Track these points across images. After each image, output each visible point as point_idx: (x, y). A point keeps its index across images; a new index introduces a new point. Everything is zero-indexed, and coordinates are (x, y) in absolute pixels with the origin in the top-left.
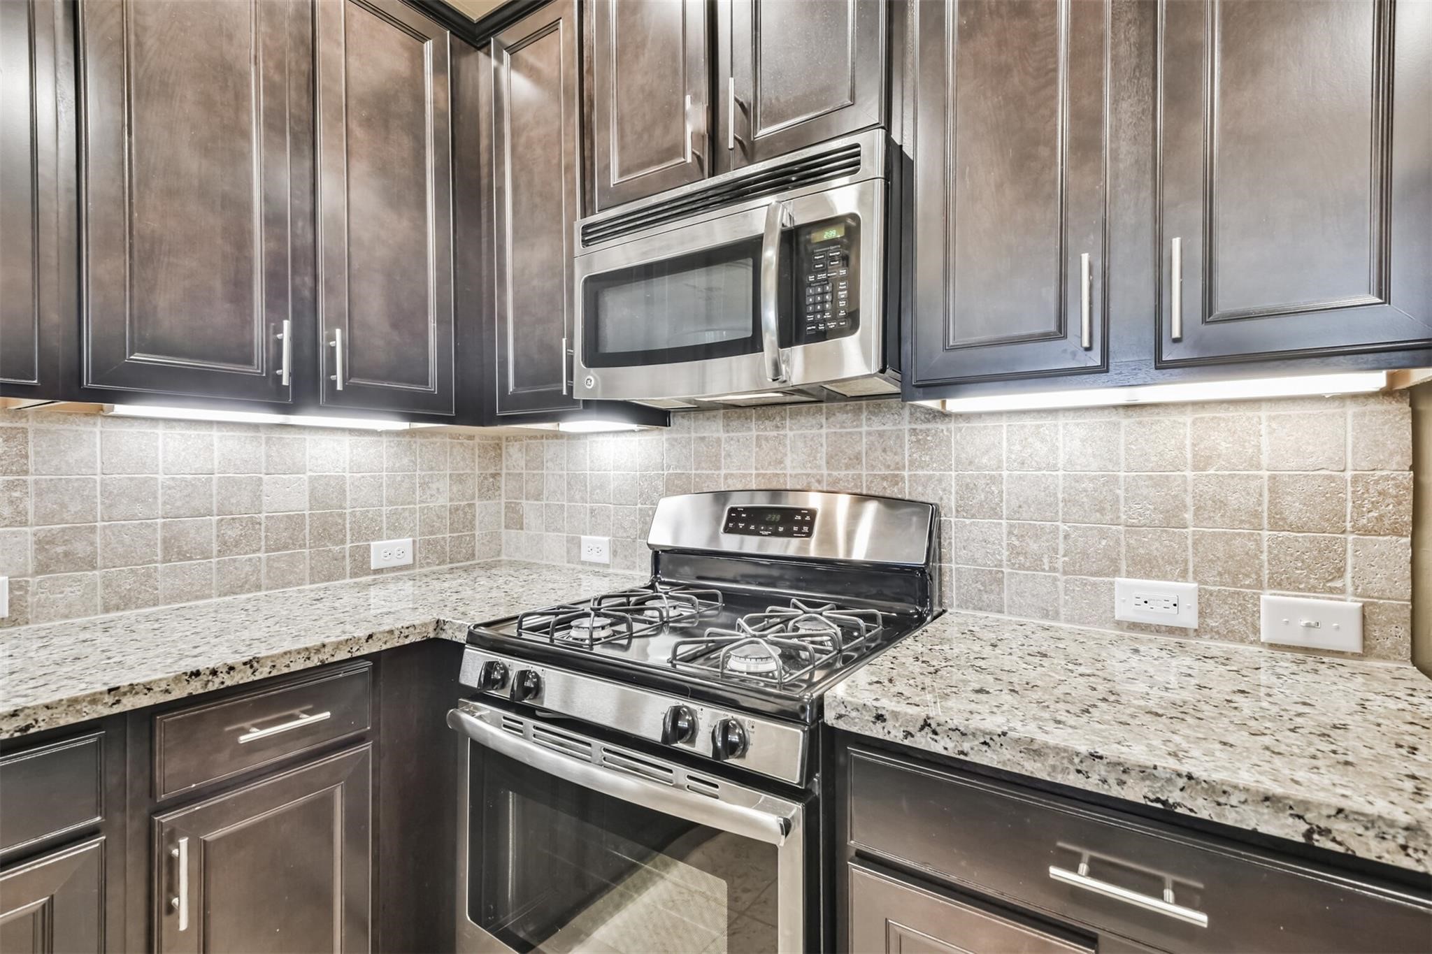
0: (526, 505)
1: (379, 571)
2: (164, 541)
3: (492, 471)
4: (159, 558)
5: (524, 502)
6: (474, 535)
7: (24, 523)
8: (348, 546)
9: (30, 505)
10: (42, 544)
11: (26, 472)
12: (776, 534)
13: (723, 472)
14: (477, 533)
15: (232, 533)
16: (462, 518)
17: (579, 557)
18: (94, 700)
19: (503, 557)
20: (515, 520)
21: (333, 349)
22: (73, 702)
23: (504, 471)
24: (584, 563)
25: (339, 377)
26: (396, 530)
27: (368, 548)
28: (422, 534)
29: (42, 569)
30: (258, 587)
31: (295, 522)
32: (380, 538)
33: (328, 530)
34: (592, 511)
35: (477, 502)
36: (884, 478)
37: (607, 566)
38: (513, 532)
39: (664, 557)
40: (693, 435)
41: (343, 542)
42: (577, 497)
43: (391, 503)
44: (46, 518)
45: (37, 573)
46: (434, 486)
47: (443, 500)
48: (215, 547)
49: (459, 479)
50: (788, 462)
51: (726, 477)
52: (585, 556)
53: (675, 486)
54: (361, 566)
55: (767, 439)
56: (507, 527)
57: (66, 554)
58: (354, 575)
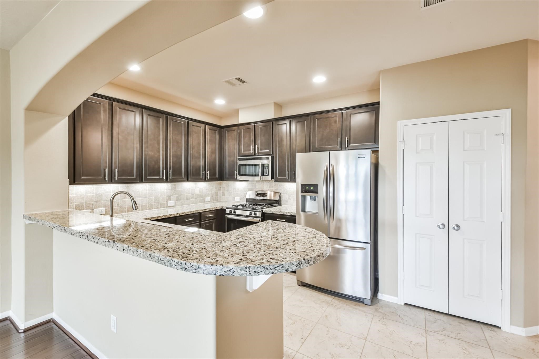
0: (226, 192)
1: (206, 202)
2: (186, 197)
3: (220, 187)
4: (186, 199)
5: (225, 192)
6: (218, 197)
7: (175, 195)
8: (203, 198)
9: (176, 193)
10: (177, 197)
11: (176, 189)
12: (262, 196)
13: (256, 188)
14: (218, 196)
15: (192, 196)
16: (216, 194)
17: (235, 200)
18: (199, 210)
19: (222, 200)
20: (224, 194)
21: (208, 173)
22: (198, 210)
23: (222, 187)
24: (236, 201)
25: (208, 177)
26: (208, 196)
27: (205, 198)
28: (211, 196)
29: (177, 200)
30: (194, 203)
31: (198, 195)
32: (206, 197)
33: (201, 196)
34: (237, 193)
35: (218, 192)
36: (276, 189)
37: (239, 201)
38: (223, 196)
39: (248, 200)
40: (252, 183)
41: (202, 198)
42: (234, 191)
43: (208, 192)
44: (177, 195)
45: (177, 201)
46: (213, 189)
47: (214, 192)
48: (190, 198)
49: (216, 188)
50: (265, 187)
51: (257, 189)
52: (236, 200)
53: (250, 190)
54: (205, 202)
55: (262, 184)
56: (222, 196)
57: (179, 199)
58: (204, 202)
